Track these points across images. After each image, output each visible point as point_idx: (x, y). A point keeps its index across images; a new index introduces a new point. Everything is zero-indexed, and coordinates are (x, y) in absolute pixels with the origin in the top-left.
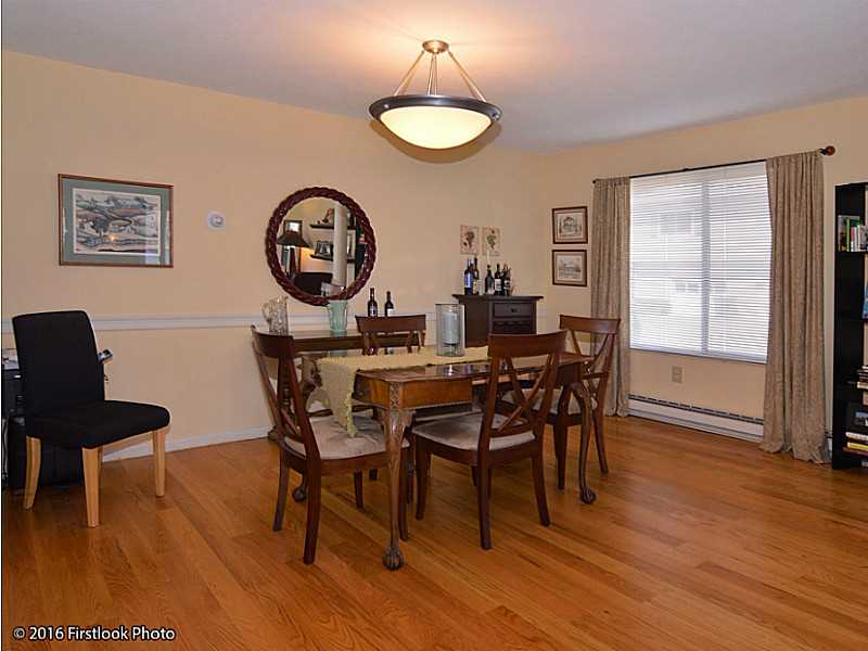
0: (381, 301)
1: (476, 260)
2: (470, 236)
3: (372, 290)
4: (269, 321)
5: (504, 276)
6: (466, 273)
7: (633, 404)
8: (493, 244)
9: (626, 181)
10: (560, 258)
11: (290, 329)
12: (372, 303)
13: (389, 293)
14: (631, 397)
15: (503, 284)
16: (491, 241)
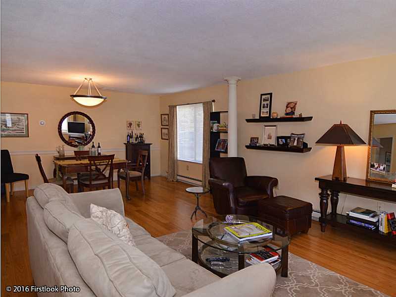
0: (96, 145)
1: (132, 132)
2: (130, 124)
3: (93, 143)
4: (59, 152)
5: (141, 137)
6: (127, 136)
7: (178, 177)
8: (139, 127)
9: (175, 106)
10: (163, 130)
11: (65, 154)
12: (93, 146)
13: (99, 143)
14: (178, 175)
15: (141, 140)
16: (139, 125)
